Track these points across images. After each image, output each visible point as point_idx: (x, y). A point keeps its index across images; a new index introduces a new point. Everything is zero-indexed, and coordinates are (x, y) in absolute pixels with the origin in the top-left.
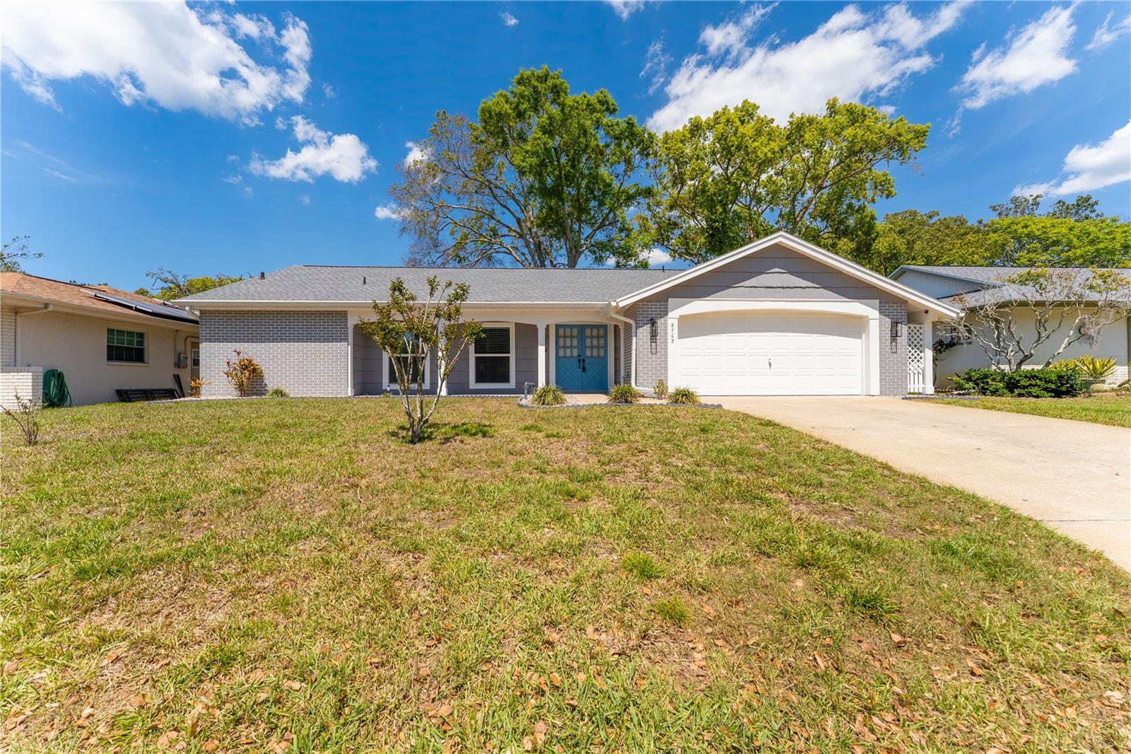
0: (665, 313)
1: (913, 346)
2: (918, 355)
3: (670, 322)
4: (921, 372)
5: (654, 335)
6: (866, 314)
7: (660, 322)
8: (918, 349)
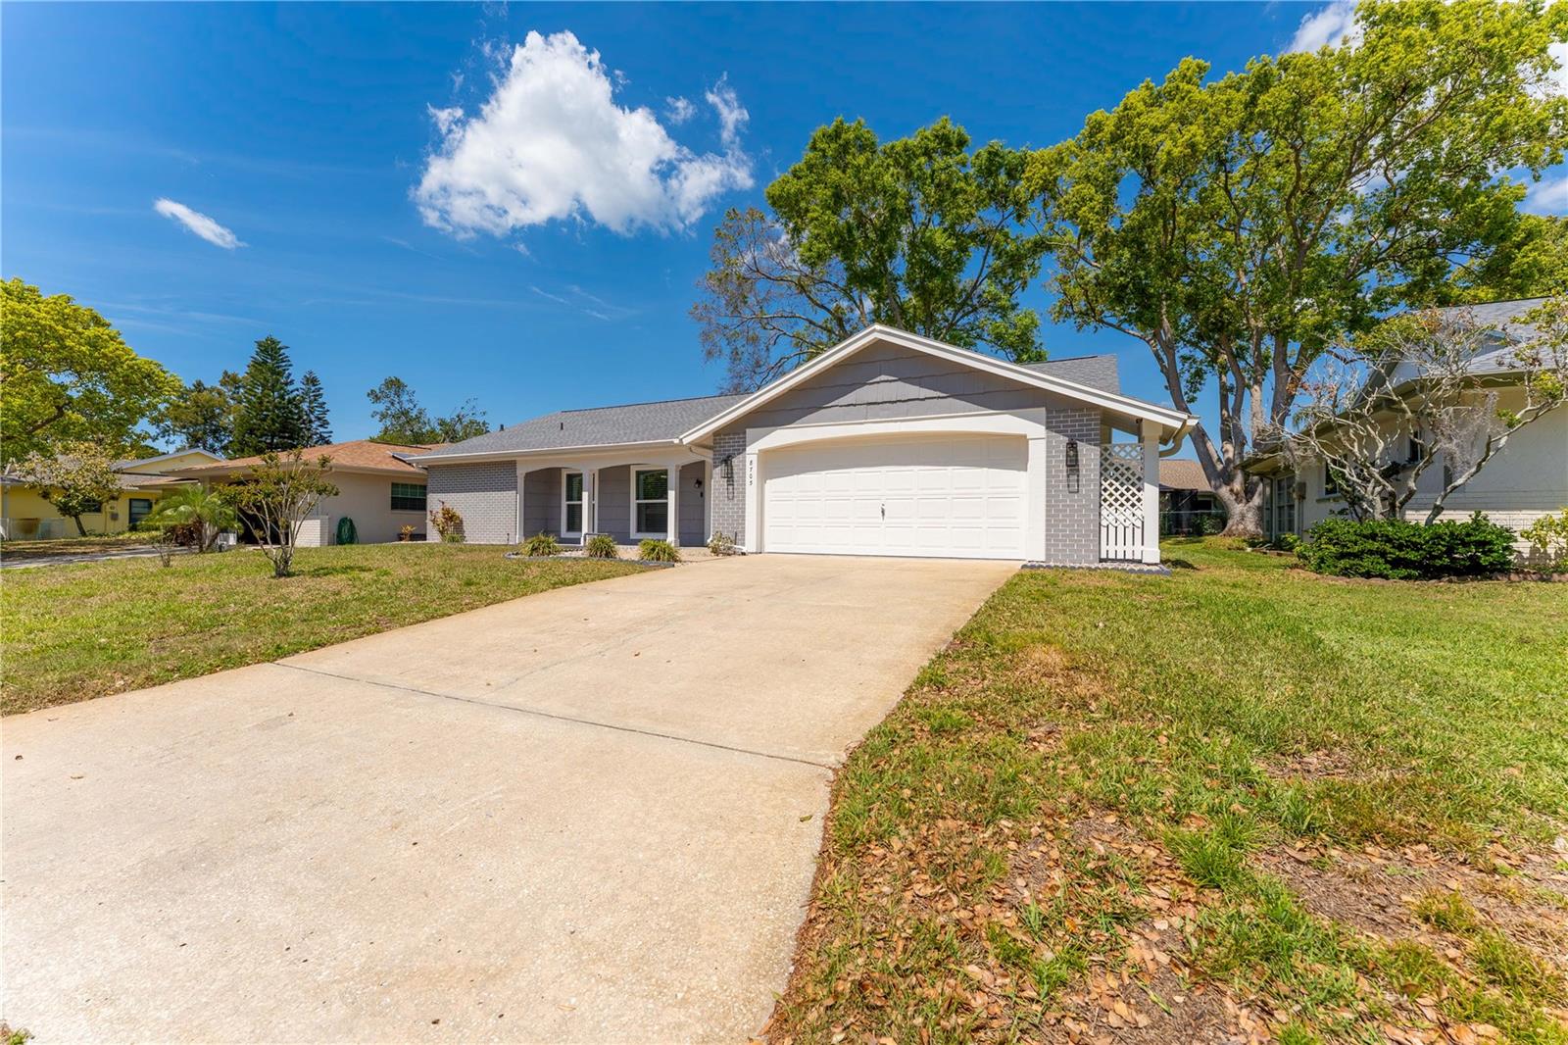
0: (742, 449)
1: (1122, 479)
2: (1133, 495)
3: (748, 458)
4: (1139, 524)
5: (729, 477)
6: (1022, 433)
7: (735, 461)
8: (1133, 485)
